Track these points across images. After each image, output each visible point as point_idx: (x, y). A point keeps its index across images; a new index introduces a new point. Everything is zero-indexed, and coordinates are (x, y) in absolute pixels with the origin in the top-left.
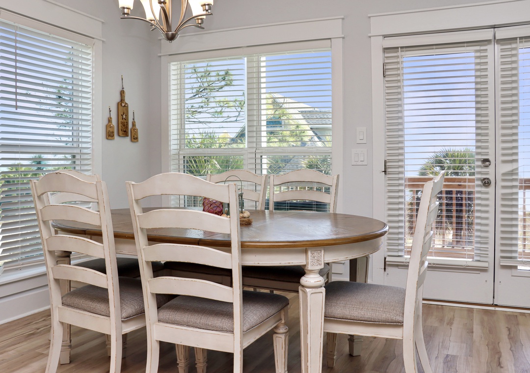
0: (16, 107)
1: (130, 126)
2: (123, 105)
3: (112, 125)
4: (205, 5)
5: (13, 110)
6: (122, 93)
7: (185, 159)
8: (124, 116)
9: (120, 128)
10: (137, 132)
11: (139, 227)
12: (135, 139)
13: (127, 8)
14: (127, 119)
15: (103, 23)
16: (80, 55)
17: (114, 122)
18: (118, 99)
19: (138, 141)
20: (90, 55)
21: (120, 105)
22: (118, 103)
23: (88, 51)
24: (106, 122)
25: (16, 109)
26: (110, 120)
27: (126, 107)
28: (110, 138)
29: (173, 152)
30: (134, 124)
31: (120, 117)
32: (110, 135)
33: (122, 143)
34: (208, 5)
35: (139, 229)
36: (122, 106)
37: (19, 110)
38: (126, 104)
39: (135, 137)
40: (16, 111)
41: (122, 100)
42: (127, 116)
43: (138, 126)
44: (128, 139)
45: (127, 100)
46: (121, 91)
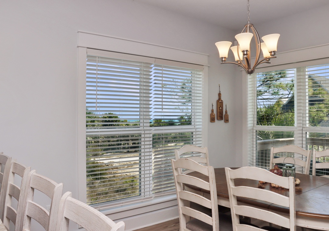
0: (162, 109)
1: (224, 113)
2: (220, 101)
3: (214, 114)
4: (272, 52)
5: (160, 110)
6: (220, 95)
7: (257, 133)
8: (221, 108)
9: (218, 115)
10: (228, 117)
11: (232, 194)
12: (227, 121)
13: (224, 58)
14: (222, 110)
15: (208, 56)
16: (196, 76)
17: (215, 112)
18: (217, 98)
19: (228, 122)
20: (201, 75)
21: (218, 102)
22: (217, 101)
23: (200, 73)
24: (210, 112)
25: (162, 110)
26: (212, 111)
27: (222, 103)
28: (213, 121)
29: (249, 128)
30: (226, 112)
31: (218, 109)
32: (212, 120)
33: (219, 124)
34: (274, 52)
35: (232, 196)
36: (220, 103)
37: (164, 110)
38: (222, 101)
39: (227, 119)
40: (162, 111)
41: (220, 99)
42: (222, 108)
43: (228, 113)
44: (223, 121)
45: (222, 99)
46: (219, 93)
